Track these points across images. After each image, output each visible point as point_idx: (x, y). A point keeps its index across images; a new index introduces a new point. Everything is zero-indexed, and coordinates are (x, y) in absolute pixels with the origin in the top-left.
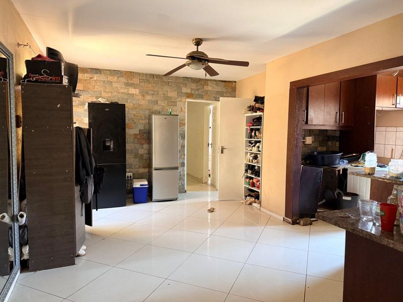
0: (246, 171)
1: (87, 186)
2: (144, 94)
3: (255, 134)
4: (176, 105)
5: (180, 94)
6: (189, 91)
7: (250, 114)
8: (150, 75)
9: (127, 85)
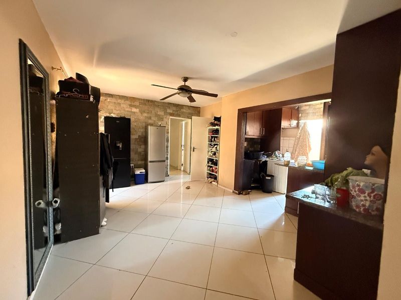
0: (208, 162)
1: (108, 176)
2: (142, 112)
3: (214, 139)
4: (163, 120)
5: (166, 113)
6: (172, 112)
7: (211, 128)
8: (147, 100)
9: (131, 106)
